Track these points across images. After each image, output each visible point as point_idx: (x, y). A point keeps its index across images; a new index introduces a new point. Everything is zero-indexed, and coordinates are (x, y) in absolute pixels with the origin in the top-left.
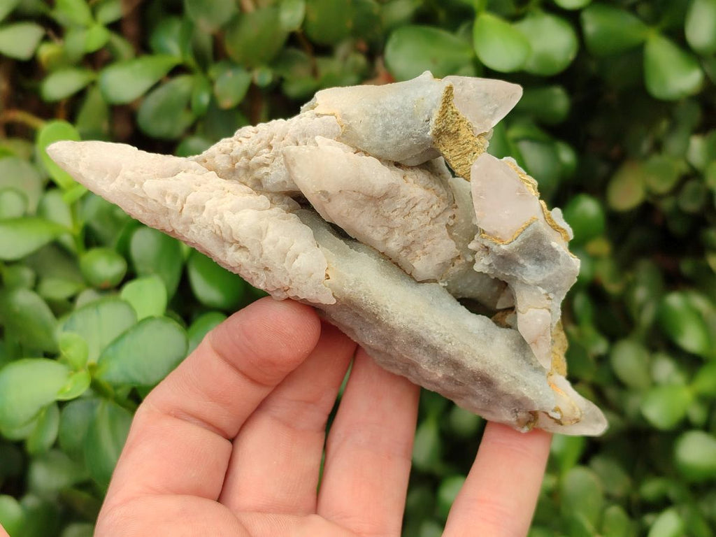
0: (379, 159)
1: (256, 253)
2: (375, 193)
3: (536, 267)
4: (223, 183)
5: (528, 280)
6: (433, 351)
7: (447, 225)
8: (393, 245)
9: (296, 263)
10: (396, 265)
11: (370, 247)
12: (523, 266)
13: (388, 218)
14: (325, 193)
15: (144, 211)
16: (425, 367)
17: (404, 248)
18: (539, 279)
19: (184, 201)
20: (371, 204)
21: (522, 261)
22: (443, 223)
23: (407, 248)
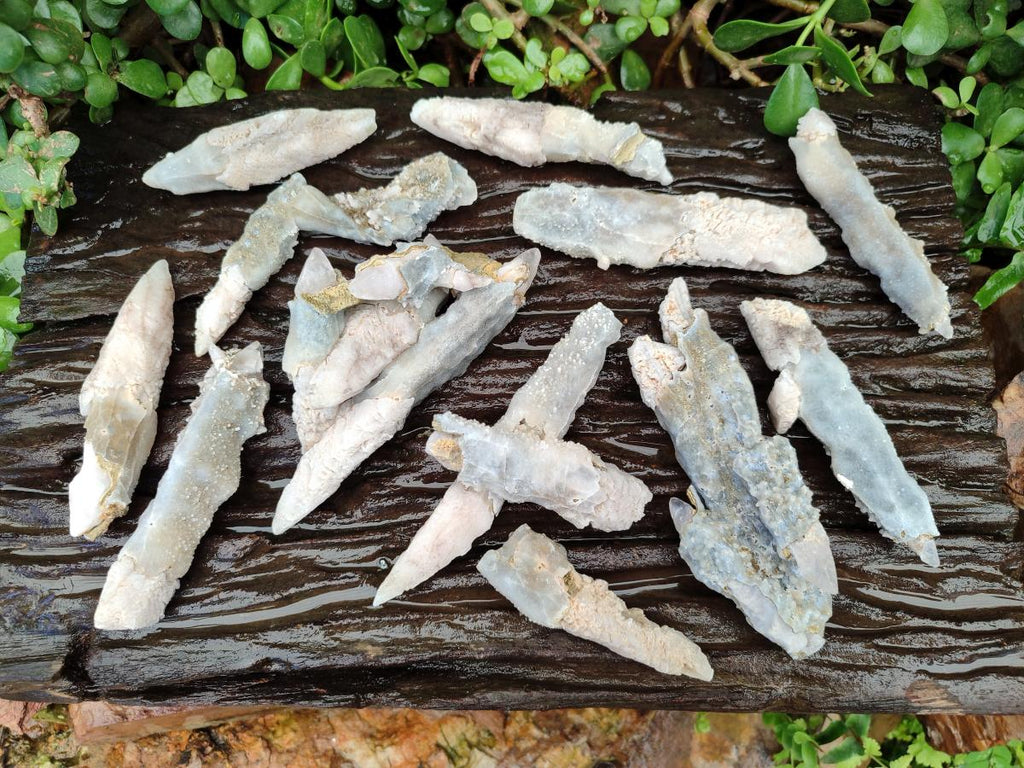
0: (333, 348)
1: (371, 436)
2: (355, 359)
3: (429, 271)
4: (323, 442)
5: (435, 279)
6: (460, 347)
7: (387, 315)
8: (390, 354)
9: (384, 415)
10: (402, 353)
11: (387, 367)
12: (425, 280)
13: (372, 354)
14: (346, 391)
15: (326, 491)
16: (468, 354)
17: (393, 347)
18: (436, 271)
19: (327, 468)
20: (360, 363)
21: (422, 280)
22: (386, 317)
23: (394, 345)
